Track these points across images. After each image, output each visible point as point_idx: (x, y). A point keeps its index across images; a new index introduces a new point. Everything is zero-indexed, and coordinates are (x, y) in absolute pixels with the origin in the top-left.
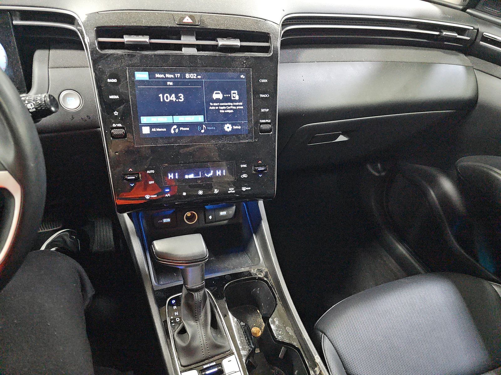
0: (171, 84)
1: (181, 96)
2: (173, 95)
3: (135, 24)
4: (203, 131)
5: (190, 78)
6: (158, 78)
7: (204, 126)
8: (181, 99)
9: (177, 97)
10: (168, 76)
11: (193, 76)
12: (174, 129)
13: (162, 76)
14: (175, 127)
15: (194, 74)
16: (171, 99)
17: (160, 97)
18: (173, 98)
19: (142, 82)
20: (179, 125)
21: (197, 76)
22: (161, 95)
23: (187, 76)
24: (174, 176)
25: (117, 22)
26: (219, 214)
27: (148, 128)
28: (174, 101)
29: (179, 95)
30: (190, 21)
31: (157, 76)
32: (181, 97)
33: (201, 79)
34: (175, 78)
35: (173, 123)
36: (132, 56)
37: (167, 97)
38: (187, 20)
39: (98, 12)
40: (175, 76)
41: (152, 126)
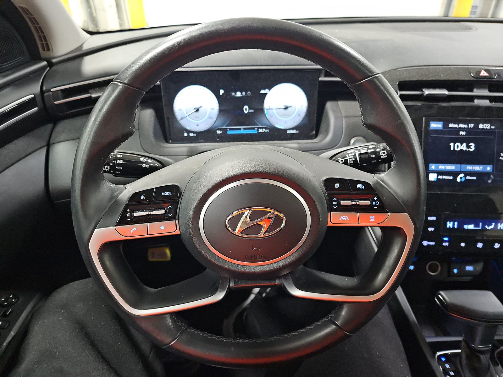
0: (463, 133)
1: (472, 145)
2: (464, 144)
3: (434, 79)
4: (490, 181)
5: (483, 129)
6: (451, 128)
7: (492, 176)
8: (472, 148)
9: (468, 147)
10: (462, 126)
11: (487, 126)
12: (461, 178)
13: (456, 126)
14: (462, 175)
15: (488, 125)
16: (462, 148)
17: (451, 146)
18: (464, 147)
19: (436, 131)
20: (467, 174)
21: (490, 127)
22: (452, 144)
23: (481, 126)
24: (454, 225)
25: (418, 77)
26: (465, 268)
27: (435, 175)
28: (464, 150)
29: (470, 144)
30: (486, 74)
31: (451, 125)
32: (471, 147)
33: (495, 129)
34: (468, 128)
35: (461, 171)
36: (430, 107)
37: (458, 146)
38: (484, 74)
39: (397, 69)
40: (468, 126)
41: (439, 173)
